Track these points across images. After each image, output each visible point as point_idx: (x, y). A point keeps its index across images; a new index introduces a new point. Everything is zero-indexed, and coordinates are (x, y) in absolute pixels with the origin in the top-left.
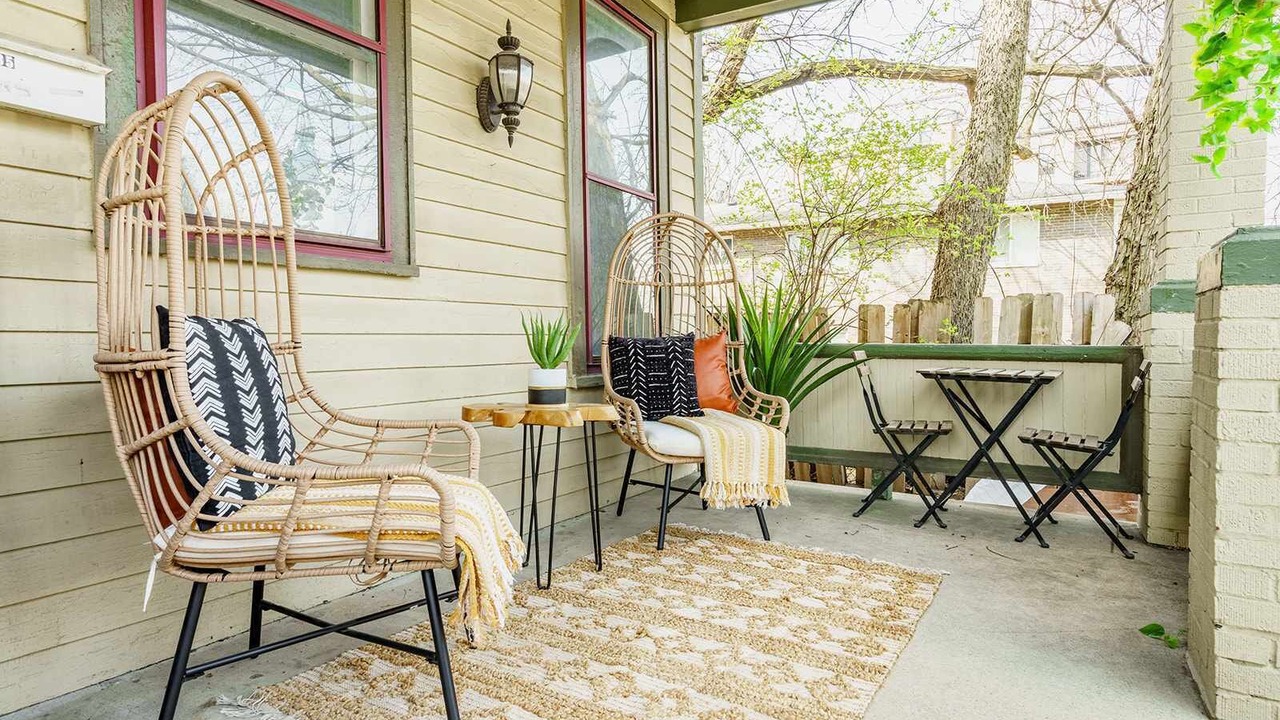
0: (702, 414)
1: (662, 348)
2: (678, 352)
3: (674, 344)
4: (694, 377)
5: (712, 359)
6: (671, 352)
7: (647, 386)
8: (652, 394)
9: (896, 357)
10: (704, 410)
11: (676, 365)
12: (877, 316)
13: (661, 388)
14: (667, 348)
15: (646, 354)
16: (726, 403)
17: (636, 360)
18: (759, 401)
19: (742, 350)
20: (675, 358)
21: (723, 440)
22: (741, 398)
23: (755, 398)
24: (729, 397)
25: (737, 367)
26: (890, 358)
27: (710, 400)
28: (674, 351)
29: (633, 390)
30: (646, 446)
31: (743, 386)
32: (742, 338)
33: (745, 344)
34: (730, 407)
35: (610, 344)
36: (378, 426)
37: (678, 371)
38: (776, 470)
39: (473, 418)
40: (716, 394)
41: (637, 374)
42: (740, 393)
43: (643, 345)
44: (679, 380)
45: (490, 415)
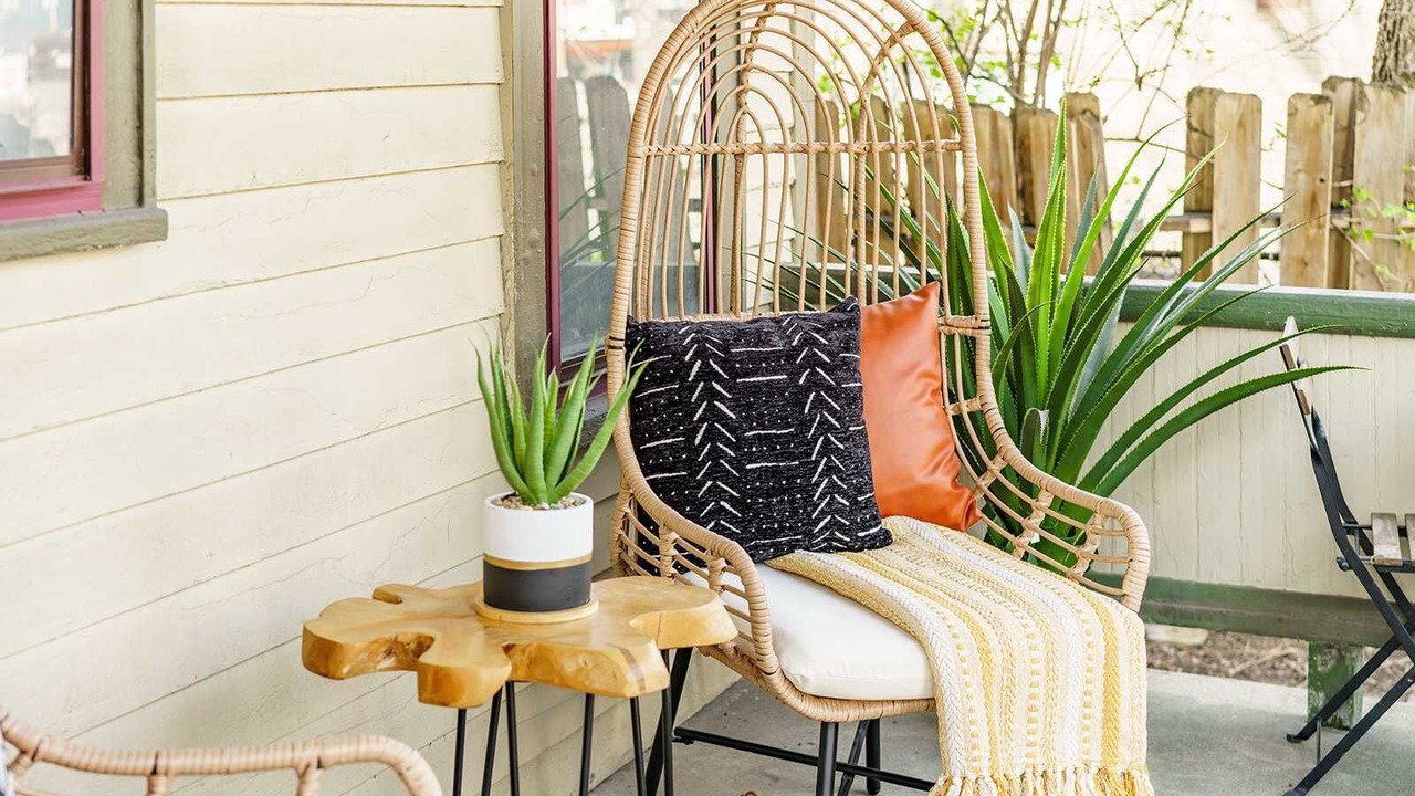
0: (885, 539)
1: (777, 356)
2: (823, 365)
3: (808, 341)
4: (863, 433)
5: (905, 374)
6: (802, 368)
7: (740, 468)
8: (757, 492)
9: (1375, 332)
10: (889, 523)
11: (819, 402)
12: (1241, 124)
13: (776, 471)
14: (791, 355)
15: (735, 375)
16: (944, 501)
17: (710, 394)
18: (1045, 500)
19: (985, 342)
20: (815, 383)
21: (985, 652)
22: (985, 482)
23: (1029, 488)
24: (955, 484)
25: (971, 391)
26: (1359, 333)
27: (903, 494)
28: (813, 362)
29: (701, 484)
30: (777, 680)
31: (993, 452)
32: (984, 310)
33: (995, 327)
34: (957, 511)
35: (630, 344)
36: (154, 772)
37: (824, 421)
38: (1124, 725)
39: (345, 670)
40: (922, 478)
41: (712, 435)
42: (981, 469)
43: (725, 348)
44: (828, 449)
45: (389, 653)
